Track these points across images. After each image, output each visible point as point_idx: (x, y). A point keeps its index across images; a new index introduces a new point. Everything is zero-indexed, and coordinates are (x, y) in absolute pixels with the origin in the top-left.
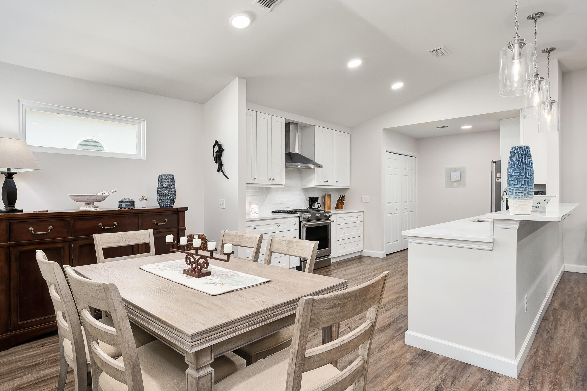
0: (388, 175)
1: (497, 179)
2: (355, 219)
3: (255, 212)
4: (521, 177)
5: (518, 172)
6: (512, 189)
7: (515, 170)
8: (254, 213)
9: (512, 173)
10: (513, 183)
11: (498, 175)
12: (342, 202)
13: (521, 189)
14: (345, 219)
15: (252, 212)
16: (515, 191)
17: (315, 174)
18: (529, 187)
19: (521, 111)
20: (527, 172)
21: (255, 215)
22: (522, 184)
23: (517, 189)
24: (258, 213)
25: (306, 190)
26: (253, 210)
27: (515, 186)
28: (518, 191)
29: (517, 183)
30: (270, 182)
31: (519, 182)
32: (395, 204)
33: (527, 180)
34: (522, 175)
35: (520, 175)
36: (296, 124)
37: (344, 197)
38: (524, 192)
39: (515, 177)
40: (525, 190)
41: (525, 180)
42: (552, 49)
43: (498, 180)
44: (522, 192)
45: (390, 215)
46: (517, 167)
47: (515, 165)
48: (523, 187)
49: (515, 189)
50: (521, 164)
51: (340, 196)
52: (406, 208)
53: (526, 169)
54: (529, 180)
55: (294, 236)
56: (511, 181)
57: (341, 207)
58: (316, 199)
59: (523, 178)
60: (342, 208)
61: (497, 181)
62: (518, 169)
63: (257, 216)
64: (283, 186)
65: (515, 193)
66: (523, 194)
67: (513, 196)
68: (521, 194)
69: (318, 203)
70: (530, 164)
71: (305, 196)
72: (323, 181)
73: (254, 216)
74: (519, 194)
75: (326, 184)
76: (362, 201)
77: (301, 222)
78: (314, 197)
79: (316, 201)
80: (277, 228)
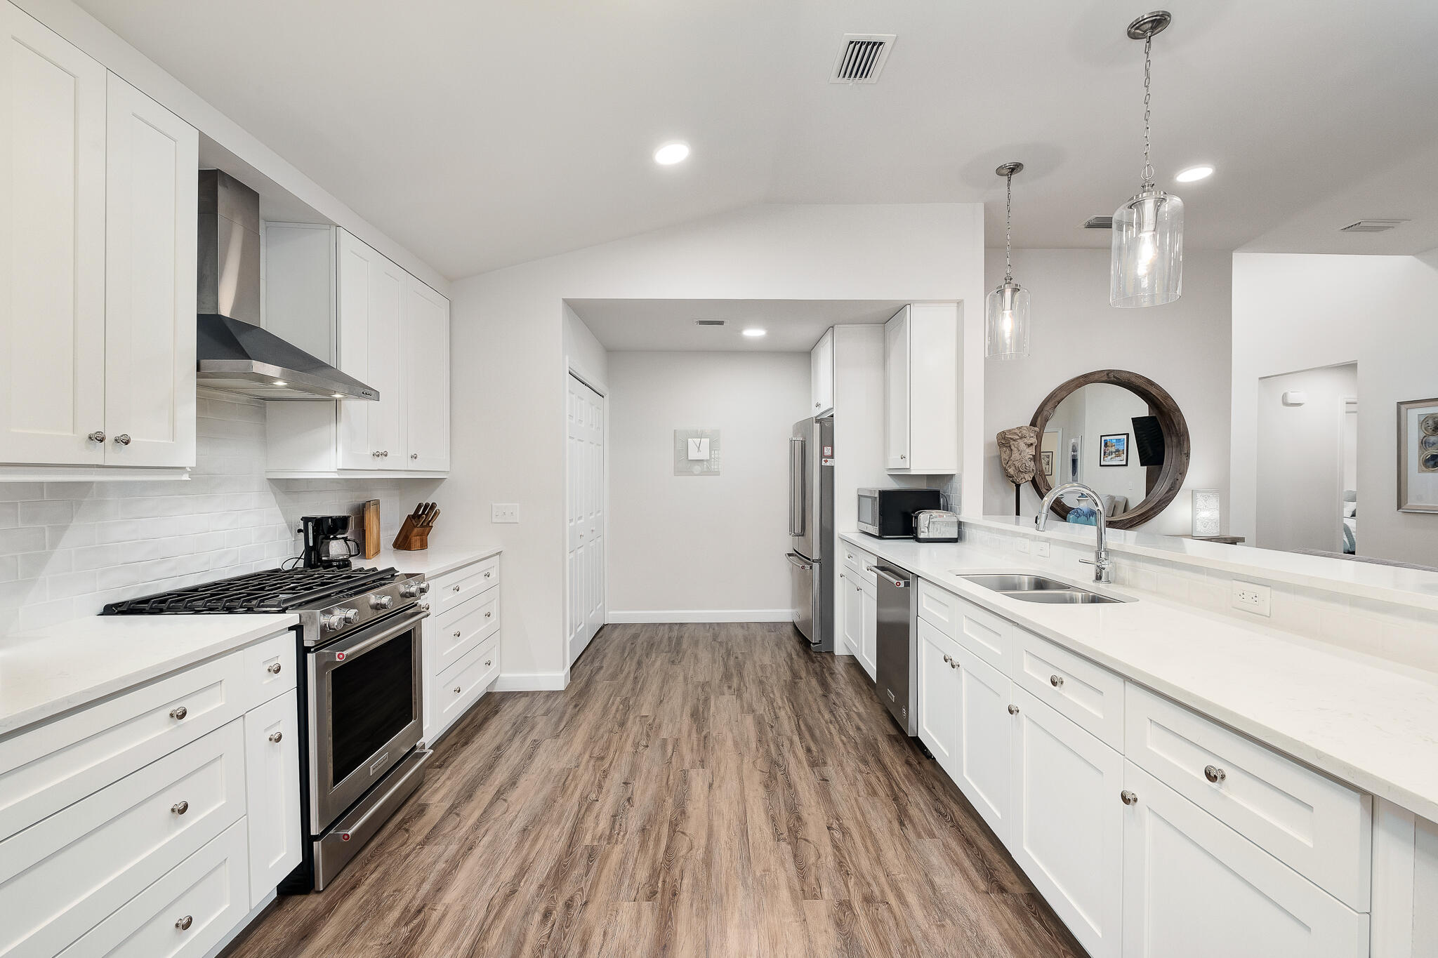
0: (569, 439)
1: (823, 459)
2: (481, 582)
11: (825, 451)
12: (423, 526)
14: (458, 590)
17: (341, 426)
19: (908, 306)
25: (286, 488)
30: (96, 455)
32: (578, 522)
36: (249, 194)
37: (432, 507)
42: (1015, 168)
43: (826, 461)
45: (573, 554)
51: (420, 506)
52: (593, 528)
55: (274, 732)
57: (418, 544)
58: (335, 524)
60: (424, 546)
61: (823, 463)
64: (186, 477)
69: (345, 539)
71: (285, 513)
72: (369, 452)
75: (379, 463)
76: (494, 520)
77: (310, 652)
78: (331, 517)
79: (338, 530)
80: (167, 730)
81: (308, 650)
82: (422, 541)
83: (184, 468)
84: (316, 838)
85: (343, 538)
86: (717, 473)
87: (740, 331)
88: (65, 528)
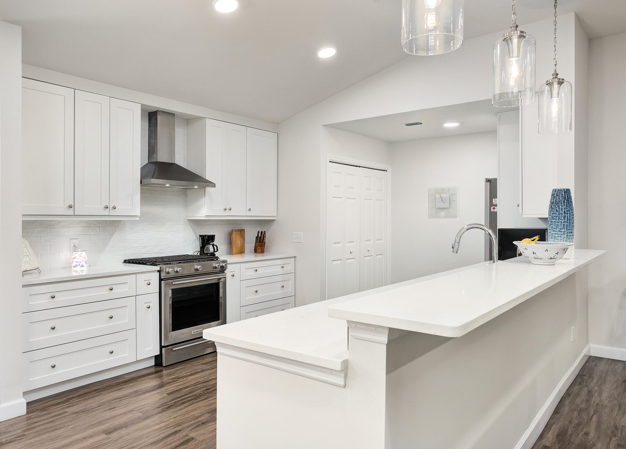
0: (334, 198)
1: (492, 207)
2: (278, 270)
3: (77, 264)
4: (560, 221)
5: (557, 216)
6: (552, 232)
7: (554, 213)
8: (77, 266)
9: (552, 216)
10: (553, 227)
11: (494, 201)
12: (262, 242)
13: (560, 233)
14: (256, 271)
15: (74, 264)
16: (554, 235)
17: (206, 198)
18: (568, 231)
20: (566, 216)
21: (78, 268)
22: (561, 228)
23: (556, 233)
24: (84, 265)
25: (196, 223)
26: (74, 260)
27: (554, 230)
28: (557, 235)
29: (556, 227)
30: (106, 212)
31: (558, 226)
32: (347, 244)
33: (566, 224)
34: (561, 219)
35: (559, 218)
36: (171, 114)
37: (264, 233)
38: (563, 236)
39: (554, 220)
40: (564, 234)
41: (564, 224)
43: (494, 209)
44: (561, 236)
45: (340, 261)
46: (556, 210)
47: (555, 208)
48: (562, 231)
49: (554, 233)
50: (560, 208)
51: (258, 232)
52: (369, 249)
53: (564, 212)
54: (568, 224)
55: (147, 305)
56: (551, 224)
57: (260, 250)
58: (211, 238)
59: (562, 222)
60: (262, 252)
61: (492, 210)
62: (557, 213)
63: (82, 271)
64: (138, 219)
65: (554, 237)
66: (562, 238)
67: (552, 240)
68: (560, 238)
69: (213, 245)
70: (569, 207)
71: (195, 233)
72: (222, 208)
73: (76, 272)
74: (558, 238)
75: (228, 213)
76: (294, 241)
77: (163, 280)
78: (207, 235)
79: (210, 241)
80: (107, 293)
81: (162, 280)
82: (262, 249)
83: (137, 216)
84: (164, 347)
85: (212, 244)
86: (455, 217)
87: (442, 124)
88: (113, 234)
